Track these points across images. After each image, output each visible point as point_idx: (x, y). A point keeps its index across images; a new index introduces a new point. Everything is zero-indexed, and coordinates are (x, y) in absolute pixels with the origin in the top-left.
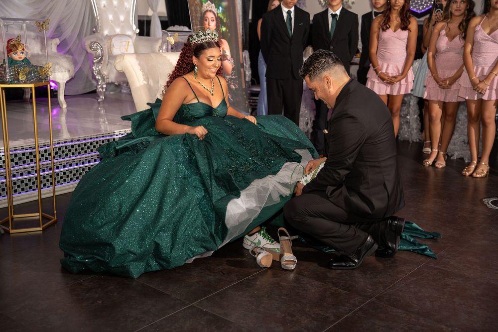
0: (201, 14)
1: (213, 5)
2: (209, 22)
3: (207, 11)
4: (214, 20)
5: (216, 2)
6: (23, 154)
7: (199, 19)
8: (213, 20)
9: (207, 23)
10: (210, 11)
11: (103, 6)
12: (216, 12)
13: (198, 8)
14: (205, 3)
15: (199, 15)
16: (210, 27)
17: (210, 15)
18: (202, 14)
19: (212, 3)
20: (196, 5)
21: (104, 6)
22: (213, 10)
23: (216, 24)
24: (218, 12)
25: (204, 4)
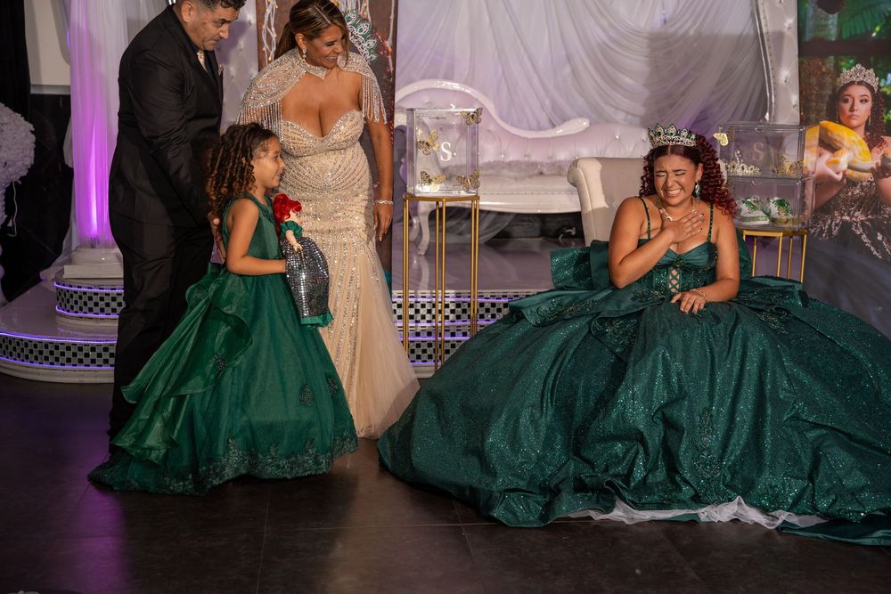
0: (834, 90)
1: (871, 71)
2: (853, 105)
3: (852, 83)
4: (866, 101)
5: (879, 66)
6: (493, 305)
7: (827, 99)
8: (863, 101)
9: (847, 106)
10: (860, 83)
11: (784, 79)
12: (875, 86)
13: (828, 79)
14: (849, 68)
15: (828, 92)
16: (855, 113)
17: (858, 92)
18: (837, 90)
19: (868, 68)
20: (824, 73)
21: (786, 81)
22: (869, 81)
23: (872, 108)
24: (882, 84)
25: (845, 70)
